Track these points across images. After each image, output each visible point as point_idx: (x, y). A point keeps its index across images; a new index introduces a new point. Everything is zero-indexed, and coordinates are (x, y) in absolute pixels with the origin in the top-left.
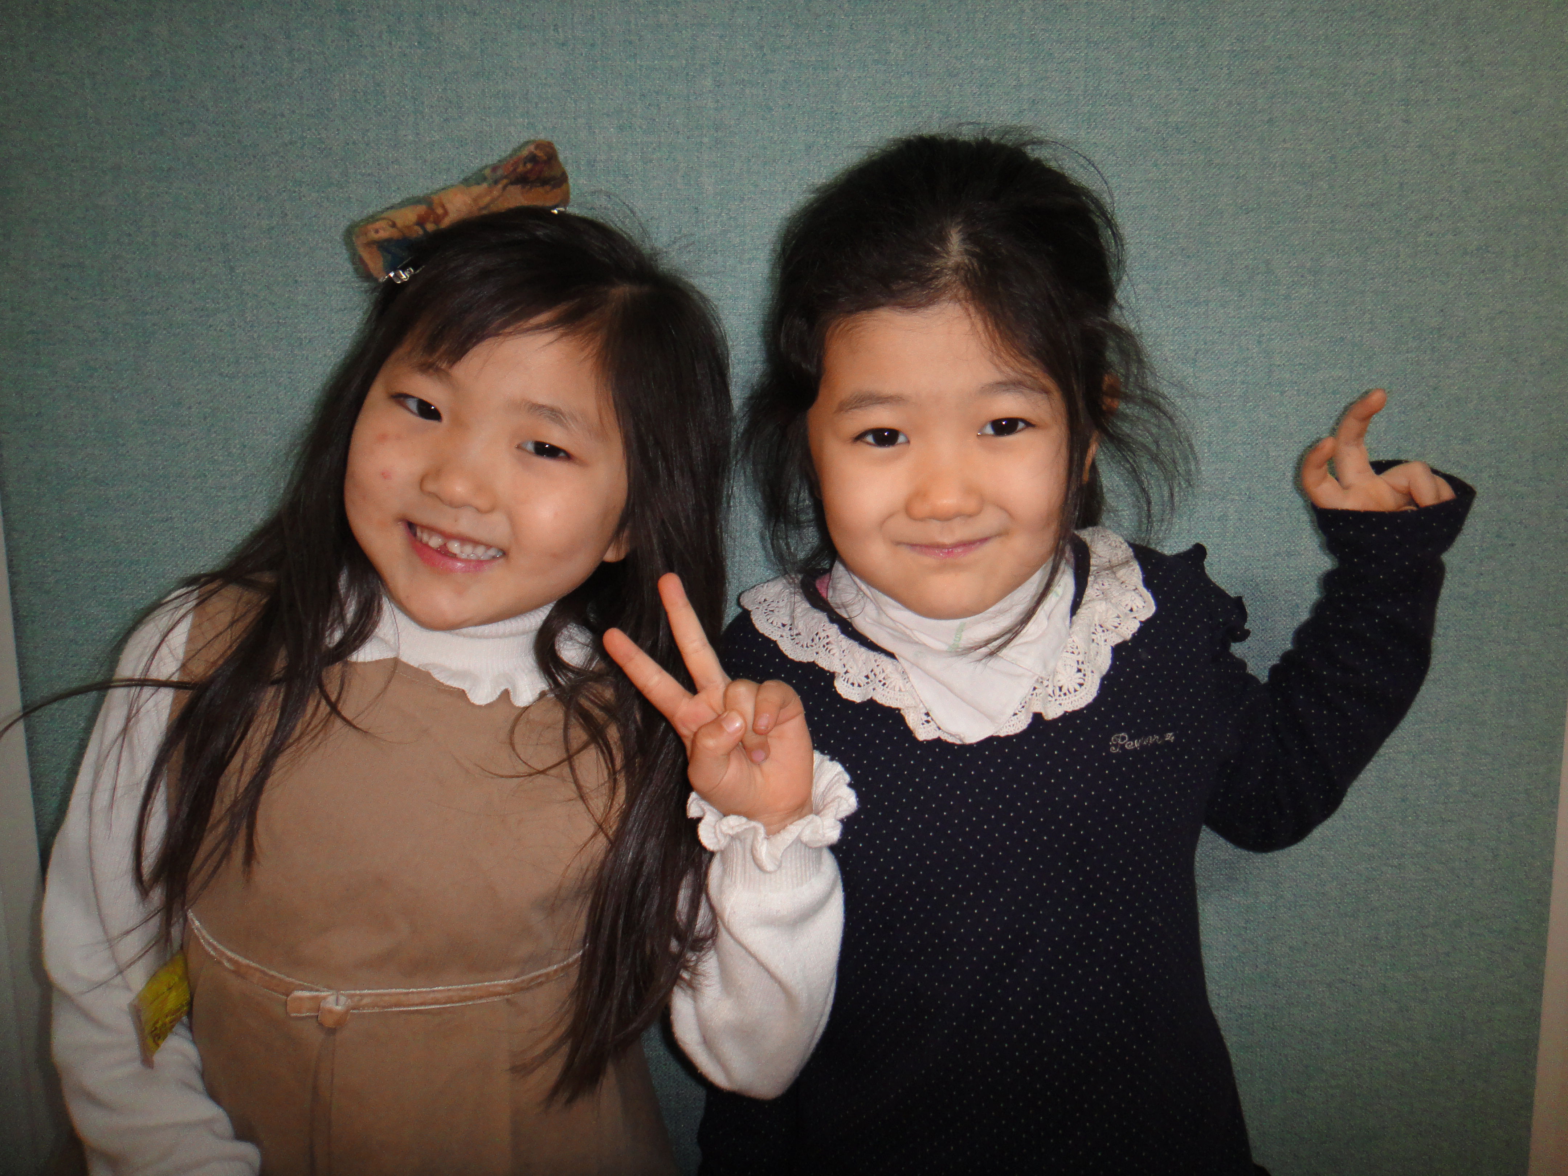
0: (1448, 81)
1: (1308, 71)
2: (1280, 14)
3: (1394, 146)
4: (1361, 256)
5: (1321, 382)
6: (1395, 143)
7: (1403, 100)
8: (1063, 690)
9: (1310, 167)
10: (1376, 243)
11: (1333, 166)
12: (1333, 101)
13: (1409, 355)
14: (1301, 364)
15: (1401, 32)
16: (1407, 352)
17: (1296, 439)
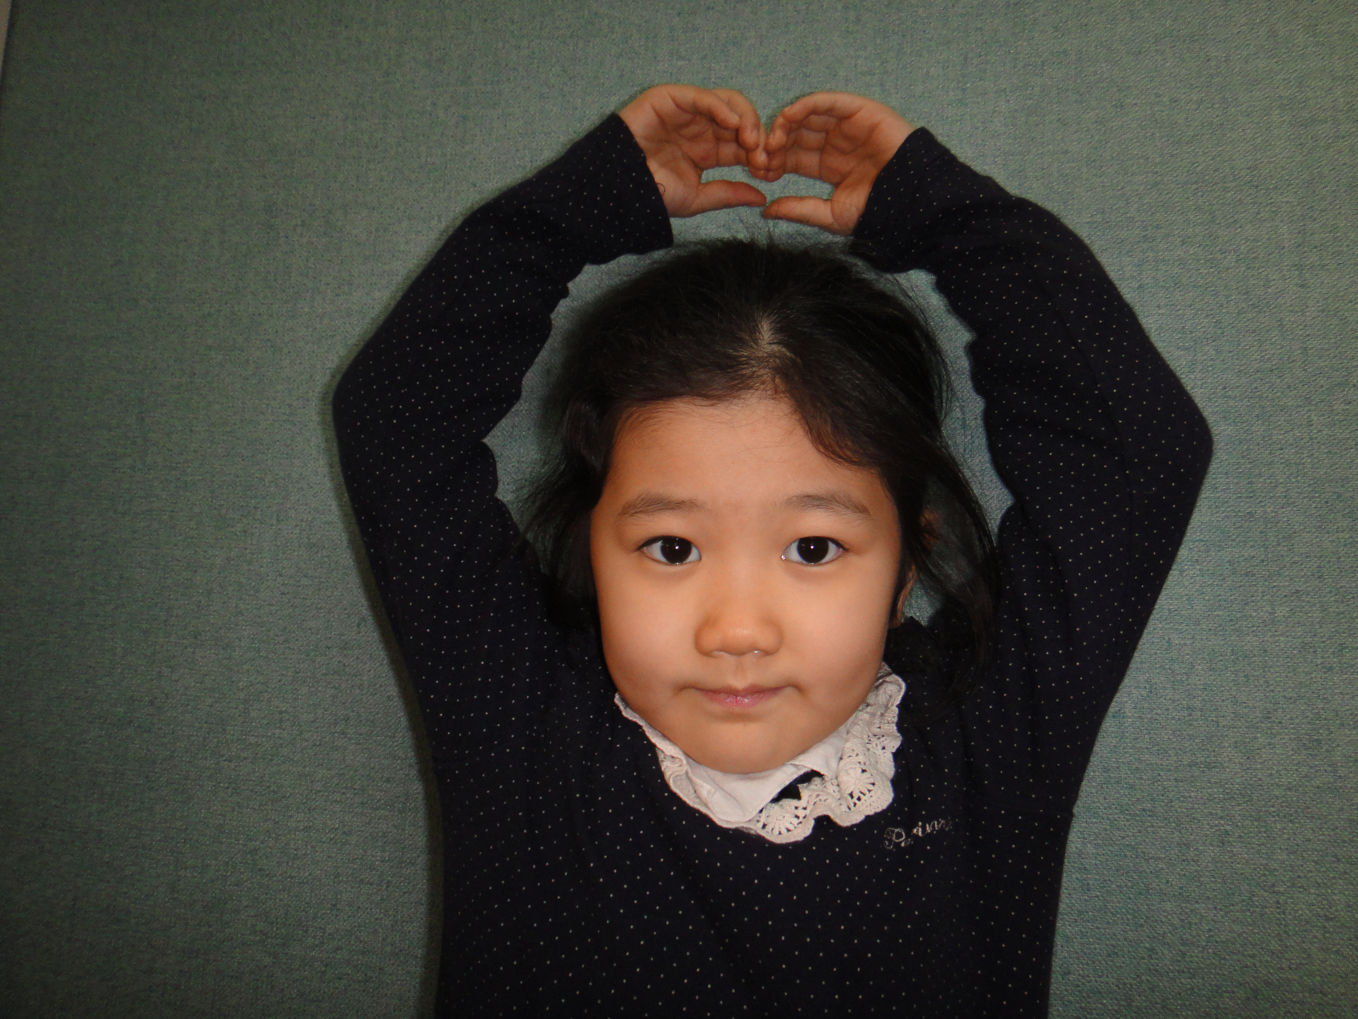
0: (1348, 246)
1: (1180, 239)
2: (1143, 187)
3: (1292, 311)
4: (1263, 424)
5: (1229, 561)
6: (1291, 308)
7: (1296, 265)
8: (854, 795)
9: (1191, 332)
10: (1282, 411)
11: (1219, 331)
12: (1211, 267)
13: (1341, 535)
14: (1202, 540)
15: (1285, 200)
16: (1337, 532)
17: (1204, 627)
